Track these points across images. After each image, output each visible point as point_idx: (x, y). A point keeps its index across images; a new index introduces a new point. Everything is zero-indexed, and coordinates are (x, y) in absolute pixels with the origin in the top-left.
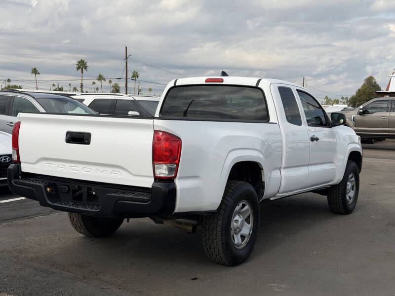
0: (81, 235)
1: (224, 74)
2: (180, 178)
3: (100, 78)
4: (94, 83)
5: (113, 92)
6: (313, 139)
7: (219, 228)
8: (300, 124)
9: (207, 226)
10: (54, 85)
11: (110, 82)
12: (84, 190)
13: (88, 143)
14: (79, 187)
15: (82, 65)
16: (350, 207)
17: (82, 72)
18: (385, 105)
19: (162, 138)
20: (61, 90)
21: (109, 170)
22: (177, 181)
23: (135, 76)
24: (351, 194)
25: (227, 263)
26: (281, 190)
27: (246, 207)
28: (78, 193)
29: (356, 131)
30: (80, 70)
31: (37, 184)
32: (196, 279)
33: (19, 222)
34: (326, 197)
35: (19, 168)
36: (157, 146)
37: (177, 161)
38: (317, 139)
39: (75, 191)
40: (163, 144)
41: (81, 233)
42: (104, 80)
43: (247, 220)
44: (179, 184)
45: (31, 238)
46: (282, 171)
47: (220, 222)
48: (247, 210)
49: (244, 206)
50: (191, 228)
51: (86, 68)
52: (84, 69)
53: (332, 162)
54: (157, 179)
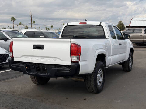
0: (35, 84)
1: (86, 21)
2: (81, 61)
3: (20, 24)
4: (18, 26)
5: (25, 29)
6: (120, 44)
7: (93, 80)
8: (115, 39)
9: (88, 79)
10: (2, 27)
11: (24, 25)
12: (41, 68)
13: (43, 49)
14: (39, 66)
15: (13, 19)
16: (130, 69)
17: (13, 22)
18: (131, 31)
19: (74, 46)
20: (5, 28)
21: (52, 59)
22: (80, 63)
23: (34, 23)
24: (130, 64)
25: (96, 92)
26: (111, 64)
27: (101, 71)
28: (38, 69)
29: (131, 41)
30: (12, 21)
31: (22, 65)
32: (85, 99)
33: (8, 80)
34: (122, 66)
35: (13, 59)
36: (72, 49)
37: (80, 55)
38: (121, 44)
39: (37, 68)
40: (74, 48)
41: (35, 83)
42: (22, 24)
43: (101, 76)
44: (81, 63)
45: (16, 86)
46: (111, 57)
47: (93, 77)
48: (101, 72)
49: (100, 70)
50: (83, 80)
51: (15, 20)
52: (14, 21)
53: (125, 53)
54: (72, 62)
